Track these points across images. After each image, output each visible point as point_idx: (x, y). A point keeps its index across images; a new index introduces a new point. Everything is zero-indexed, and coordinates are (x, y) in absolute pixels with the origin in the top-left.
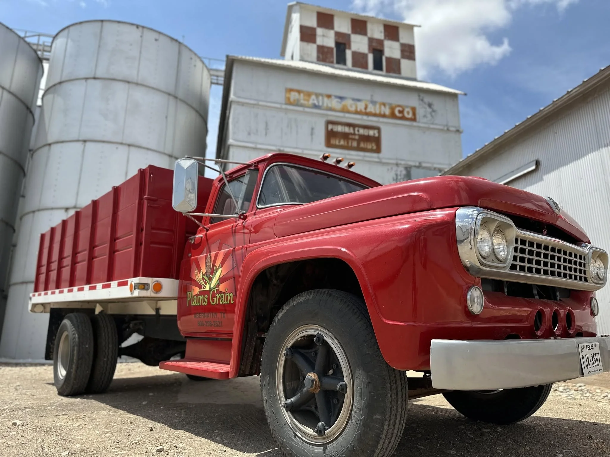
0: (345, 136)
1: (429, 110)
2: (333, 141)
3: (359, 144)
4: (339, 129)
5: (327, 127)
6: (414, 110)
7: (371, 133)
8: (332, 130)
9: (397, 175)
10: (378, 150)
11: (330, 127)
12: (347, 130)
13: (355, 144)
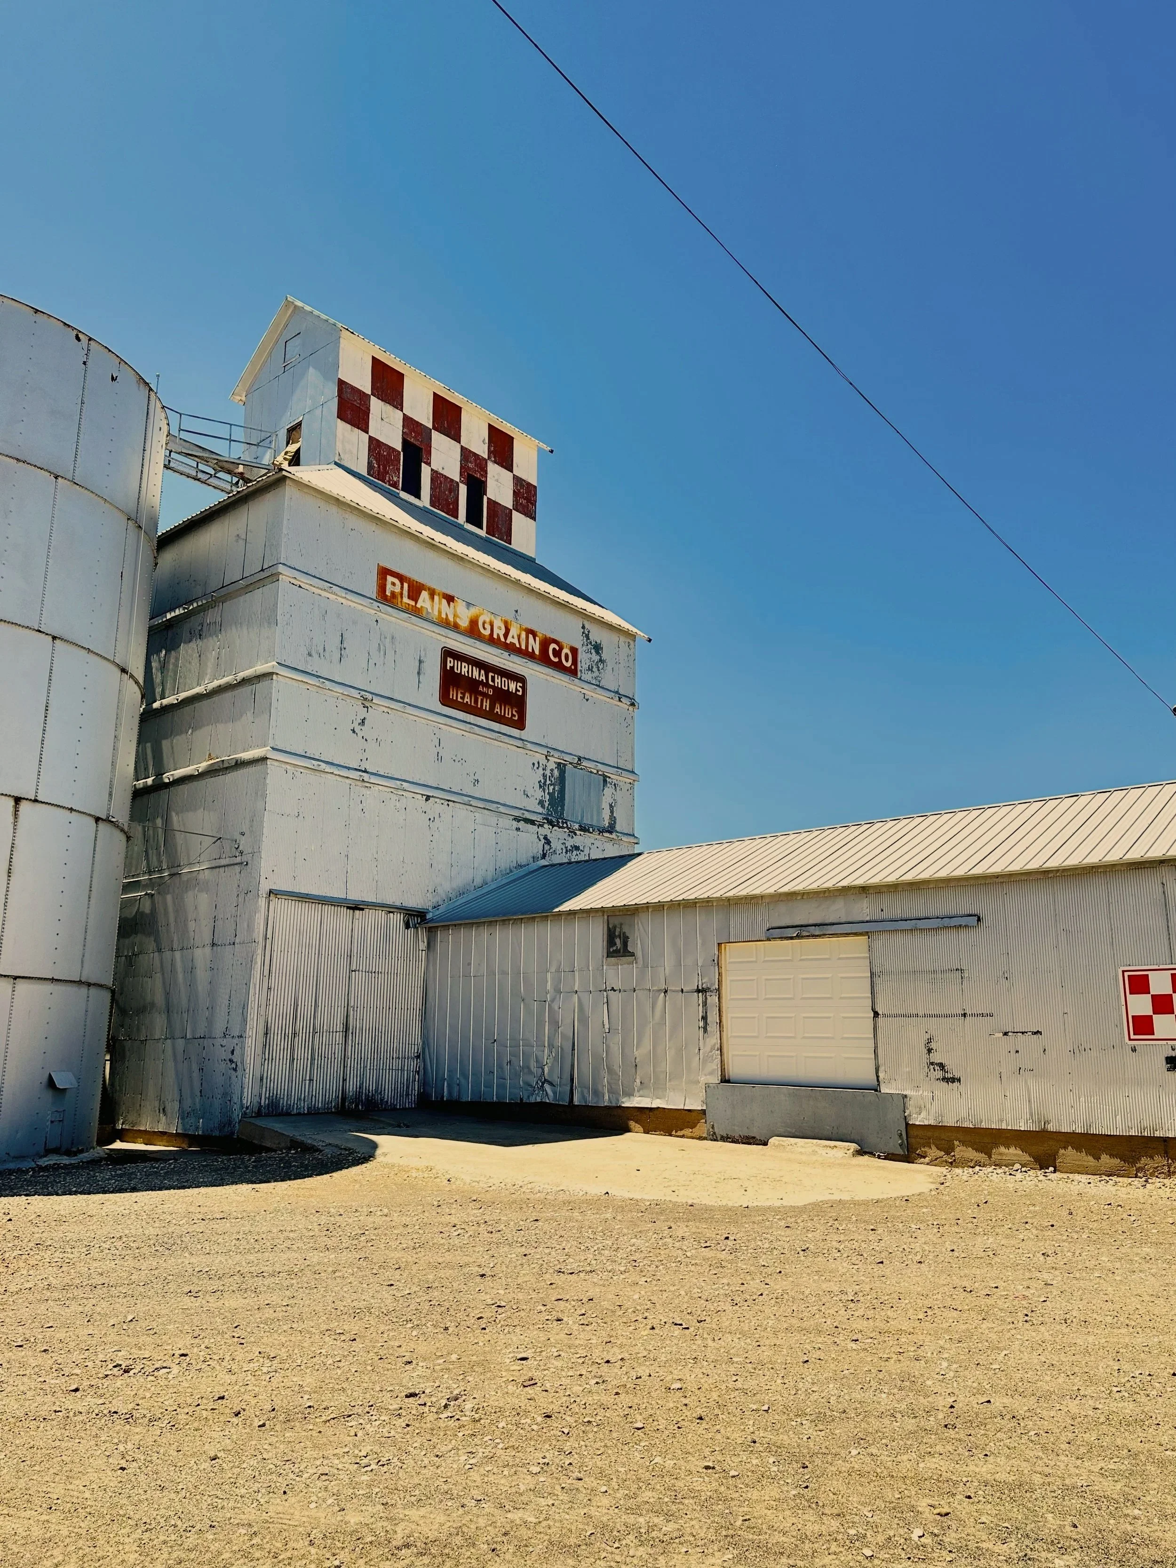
0: (472, 686)
1: (596, 658)
2: (453, 694)
3: (492, 707)
4: (464, 669)
5: (444, 663)
6: (574, 651)
7: (513, 686)
8: (452, 668)
9: (544, 776)
10: (520, 724)
11: (450, 663)
12: (476, 674)
13: (487, 705)
